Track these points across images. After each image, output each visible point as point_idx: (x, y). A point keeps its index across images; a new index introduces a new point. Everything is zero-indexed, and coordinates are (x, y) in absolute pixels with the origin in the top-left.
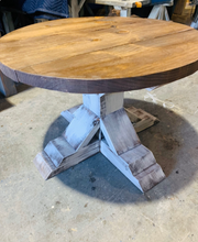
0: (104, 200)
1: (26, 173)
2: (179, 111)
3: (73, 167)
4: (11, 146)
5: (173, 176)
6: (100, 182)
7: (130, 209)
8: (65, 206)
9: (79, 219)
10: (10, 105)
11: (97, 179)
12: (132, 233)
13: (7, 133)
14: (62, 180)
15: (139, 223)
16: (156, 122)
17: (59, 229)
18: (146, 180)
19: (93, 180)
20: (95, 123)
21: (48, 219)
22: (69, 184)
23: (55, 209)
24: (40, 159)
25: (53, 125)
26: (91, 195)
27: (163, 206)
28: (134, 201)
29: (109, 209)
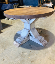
0: (35, 50)
1: (12, 47)
2: (46, 29)
3: (24, 44)
4: (5, 41)
5: (49, 42)
8: (25, 52)
9: (30, 55)
10: (2, 32)
11: (31, 45)
12: (44, 56)
14: (22, 47)
15: (45, 53)
16: (41, 32)
17: (25, 58)
19: (30, 46)
20: (29, 31)
21: (22, 56)
22: (24, 48)
23: (23, 54)
25: (15, 35)
27: (49, 49)
28: (42, 49)
29: (37, 51)
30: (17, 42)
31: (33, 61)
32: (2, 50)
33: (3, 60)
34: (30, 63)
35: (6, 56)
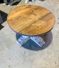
0: (34, 50)
1: (15, 46)
3: (25, 43)
4: (8, 40)
5: (47, 43)
6: (32, 46)
7: (39, 51)
8: (26, 53)
9: (30, 55)
11: (31, 46)
13: (6, 36)
15: (42, 54)
17: (26, 58)
18: (42, 45)
19: (30, 46)
21: (24, 56)
22: (25, 48)
23: (24, 54)
24: (17, 43)
26: (31, 50)
27: (46, 50)
28: (40, 50)
29: (35, 52)
30: (20, 42)
31: (32, 61)
32: (7, 49)
33: (10, 59)
34: (30, 62)
35: (12, 56)
